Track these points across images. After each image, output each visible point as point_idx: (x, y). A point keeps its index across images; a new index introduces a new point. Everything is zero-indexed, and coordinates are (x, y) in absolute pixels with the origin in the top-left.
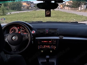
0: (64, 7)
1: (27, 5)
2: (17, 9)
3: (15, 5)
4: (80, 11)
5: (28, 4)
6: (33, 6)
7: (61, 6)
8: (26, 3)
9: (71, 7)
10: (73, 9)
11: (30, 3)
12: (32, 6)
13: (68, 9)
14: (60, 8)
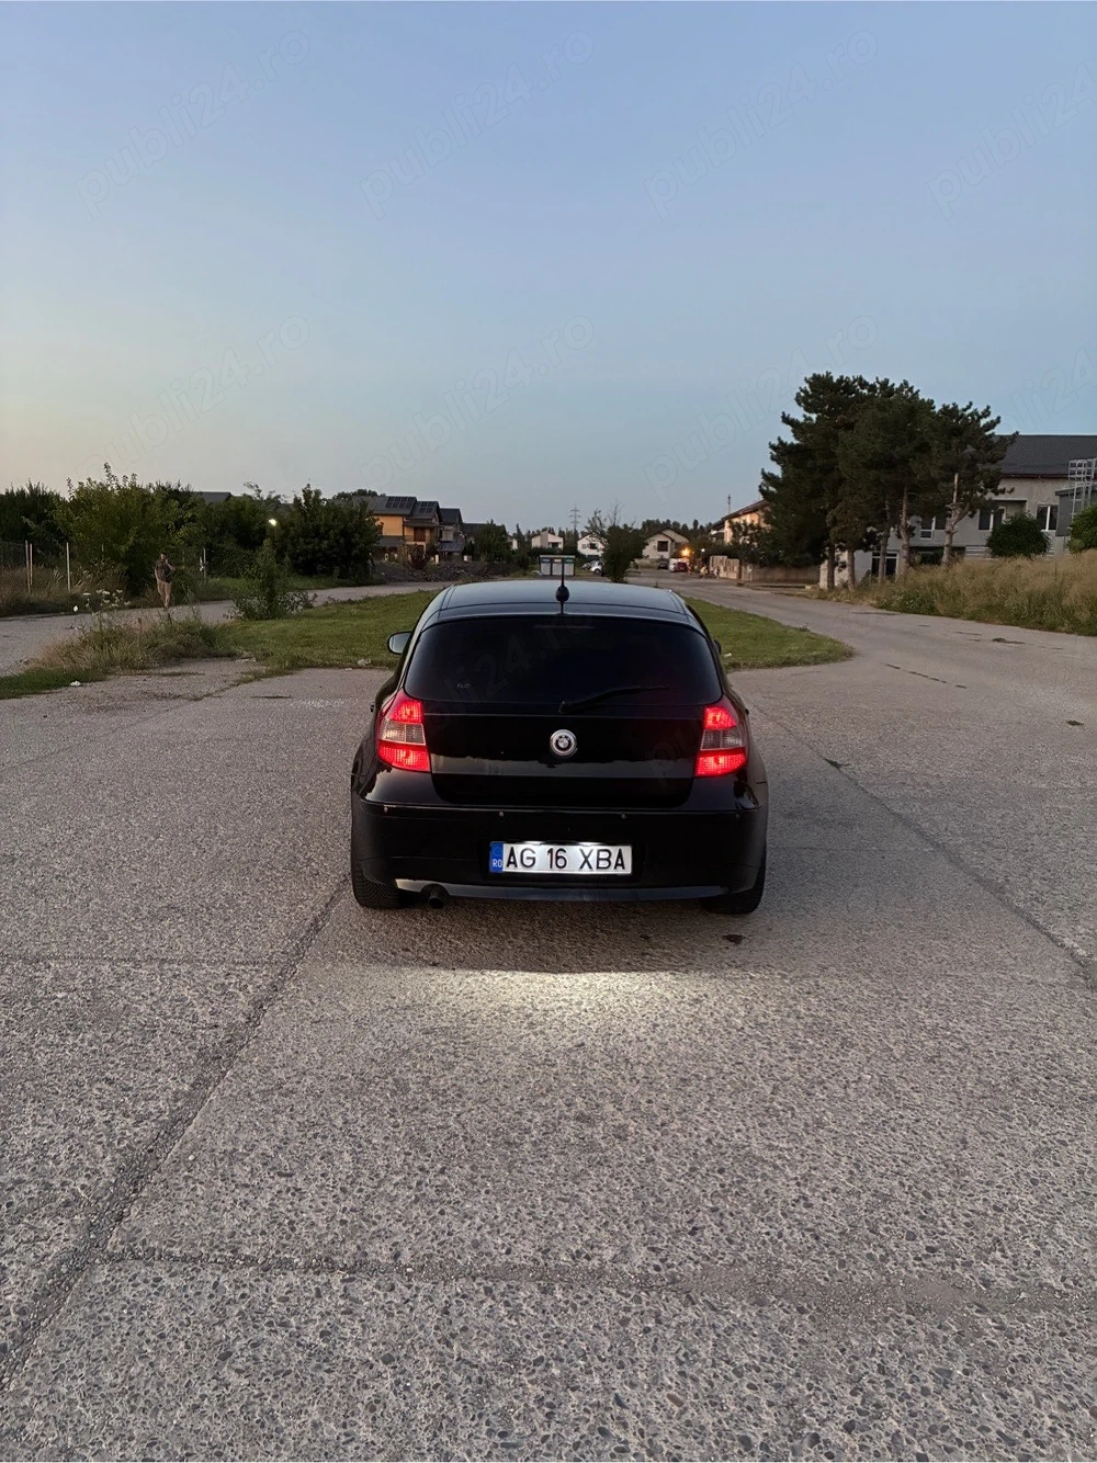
0: (706, 561)
1: (409, 533)
2: (337, 571)
3: (322, 538)
4: (822, 596)
5: (419, 531)
6: (456, 548)
7: (686, 552)
8: (398, 522)
9: (762, 565)
10: (778, 574)
11: (435, 522)
12: (447, 549)
13: (734, 576)
14: (672, 567)
